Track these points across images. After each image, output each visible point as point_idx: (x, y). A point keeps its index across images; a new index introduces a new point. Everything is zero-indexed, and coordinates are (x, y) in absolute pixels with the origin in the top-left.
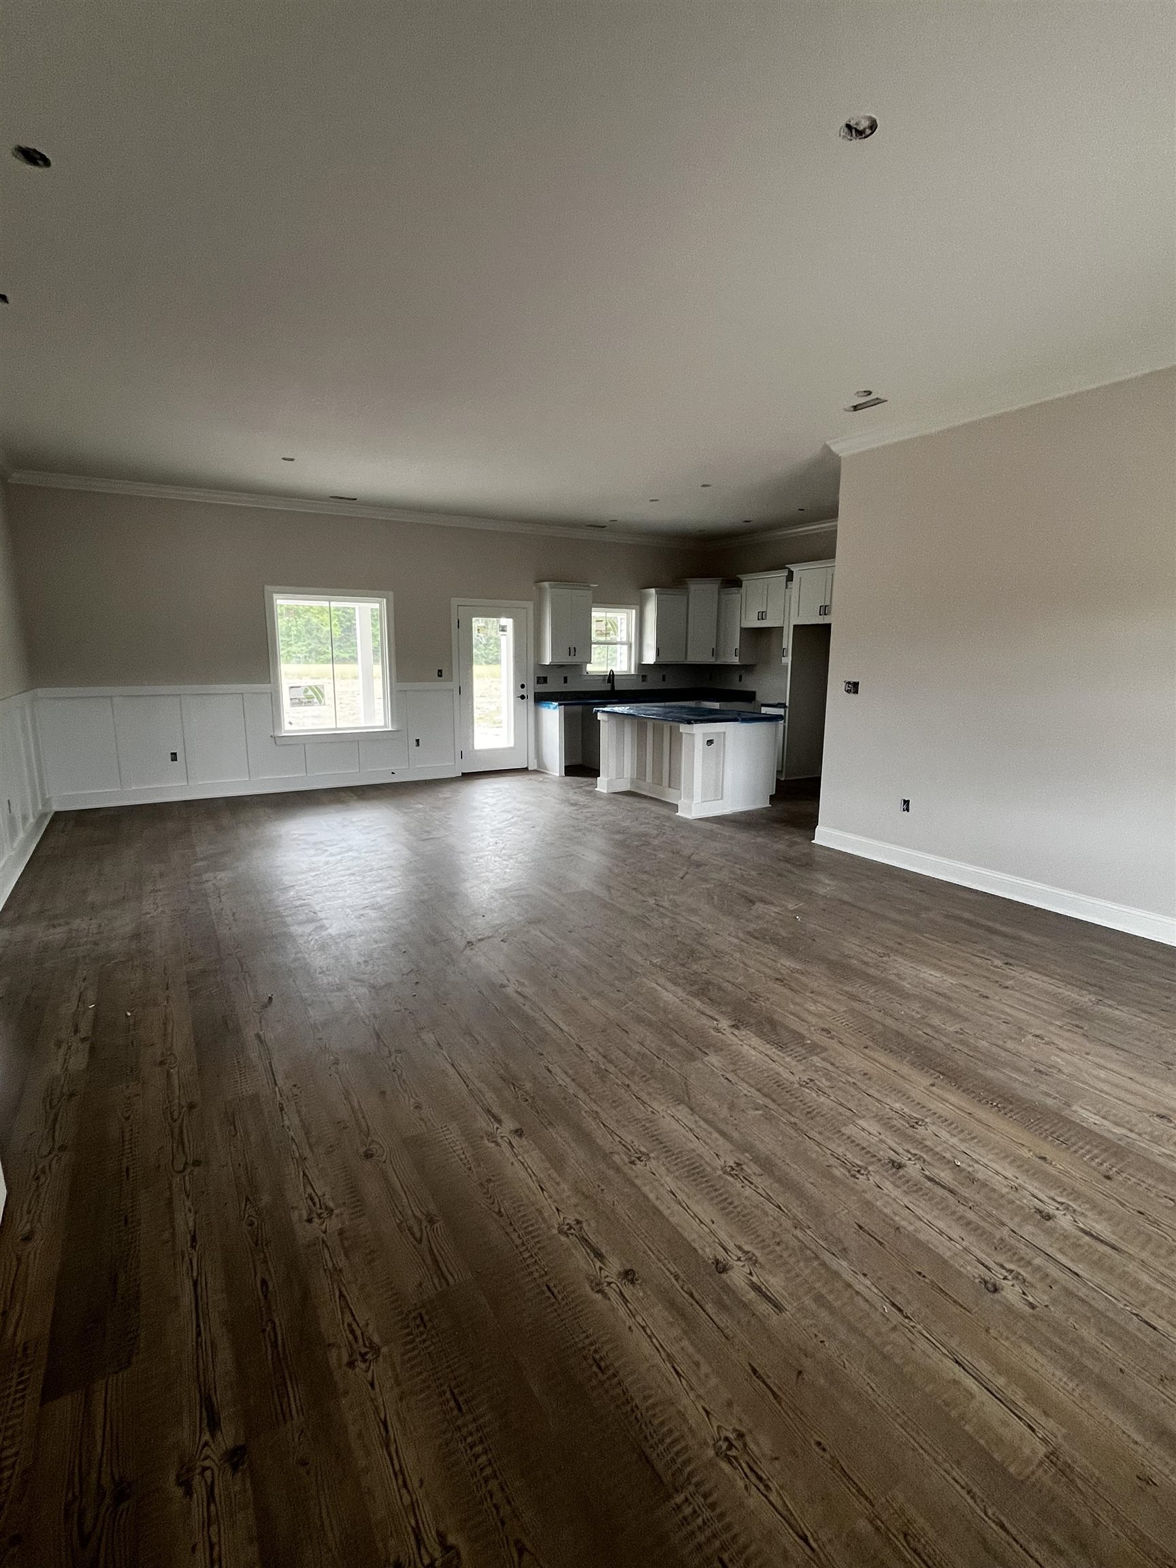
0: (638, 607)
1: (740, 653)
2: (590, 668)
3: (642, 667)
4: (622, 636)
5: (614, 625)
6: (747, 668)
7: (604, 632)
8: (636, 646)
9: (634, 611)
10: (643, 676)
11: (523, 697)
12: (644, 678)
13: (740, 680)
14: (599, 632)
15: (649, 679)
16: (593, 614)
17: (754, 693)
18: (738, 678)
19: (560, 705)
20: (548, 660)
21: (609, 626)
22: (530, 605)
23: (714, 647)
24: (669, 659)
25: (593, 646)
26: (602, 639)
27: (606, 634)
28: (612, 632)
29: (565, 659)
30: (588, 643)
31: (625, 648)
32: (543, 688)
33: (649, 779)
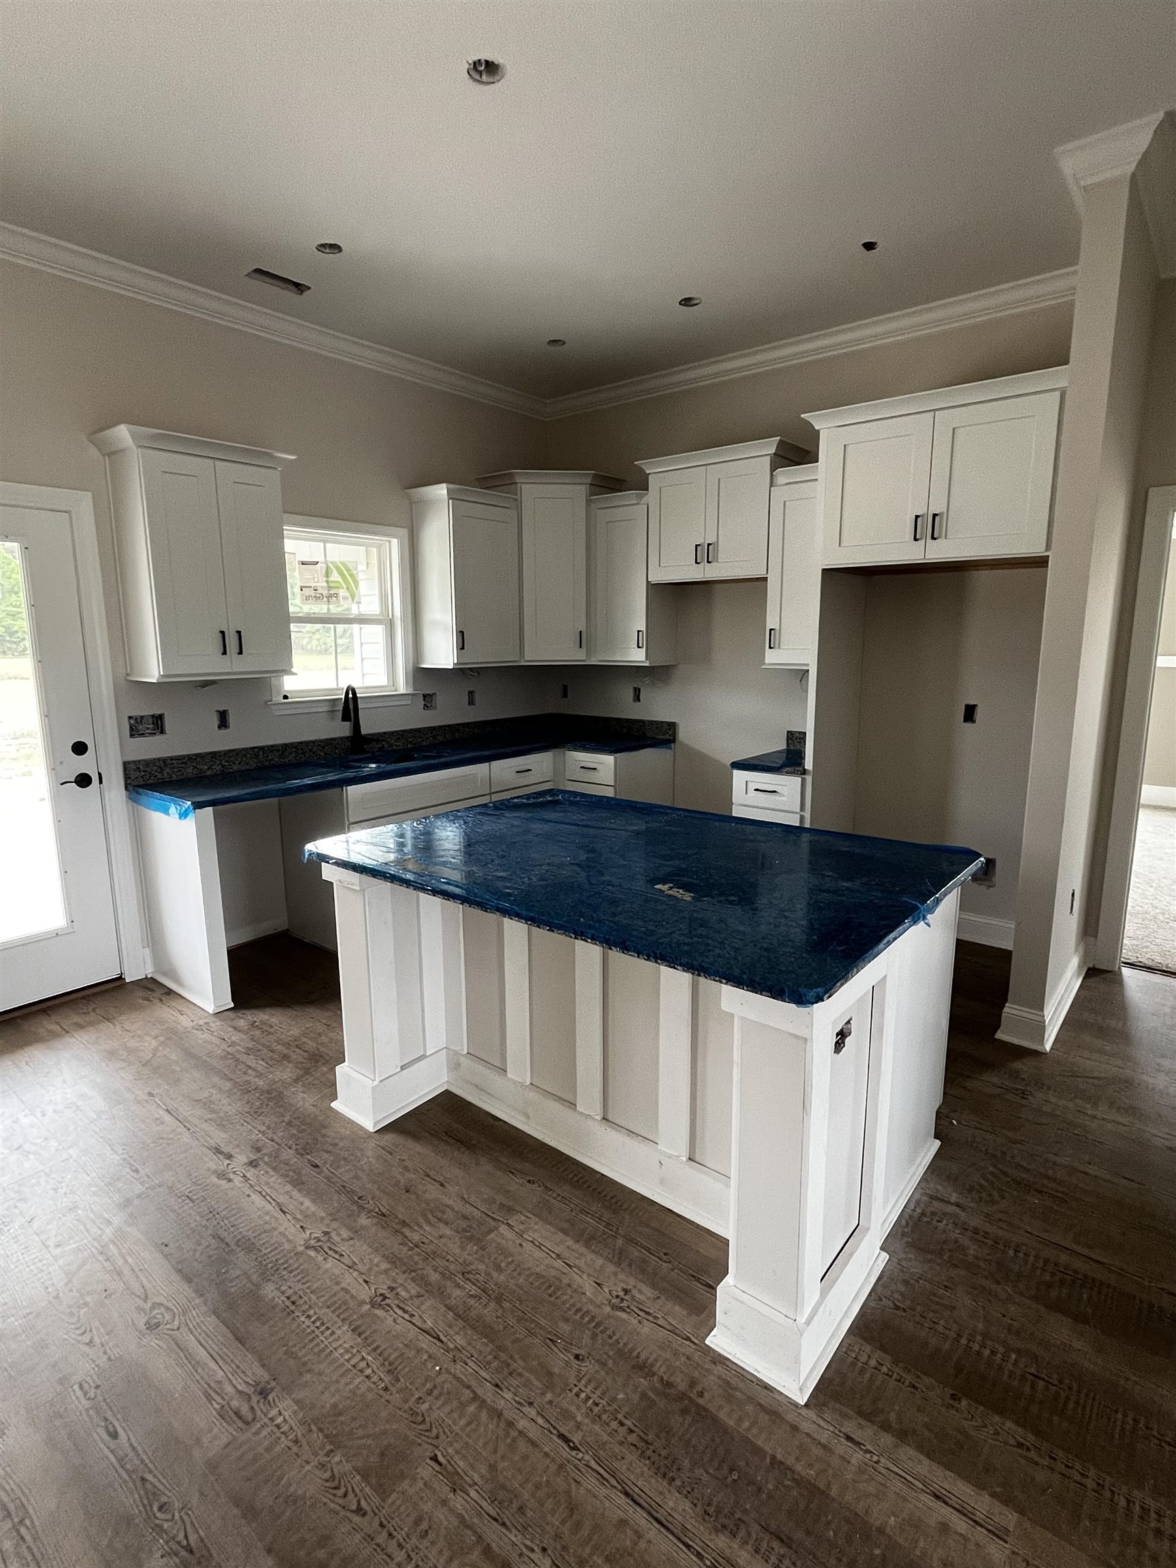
0: (404, 532)
1: (650, 639)
2: (290, 684)
3: (423, 675)
4: (370, 604)
5: (348, 573)
6: (655, 674)
7: (325, 593)
8: (403, 620)
9: (395, 541)
10: (425, 696)
11: (83, 780)
12: (428, 700)
13: (637, 698)
14: (307, 592)
15: (439, 700)
16: (289, 545)
17: (672, 726)
18: (631, 694)
19: (198, 806)
20: (153, 671)
21: (335, 577)
22: (84, 504)
23: (584, 629)
24: (487, 654)
25: (293, 627)
26: (320, 609)
27: (330, 596)
28: (342, 593)
29: (210, 664)
30: (280, 621)
31: (378, 631)
32: (150, 748)
33: (519, 1069)
